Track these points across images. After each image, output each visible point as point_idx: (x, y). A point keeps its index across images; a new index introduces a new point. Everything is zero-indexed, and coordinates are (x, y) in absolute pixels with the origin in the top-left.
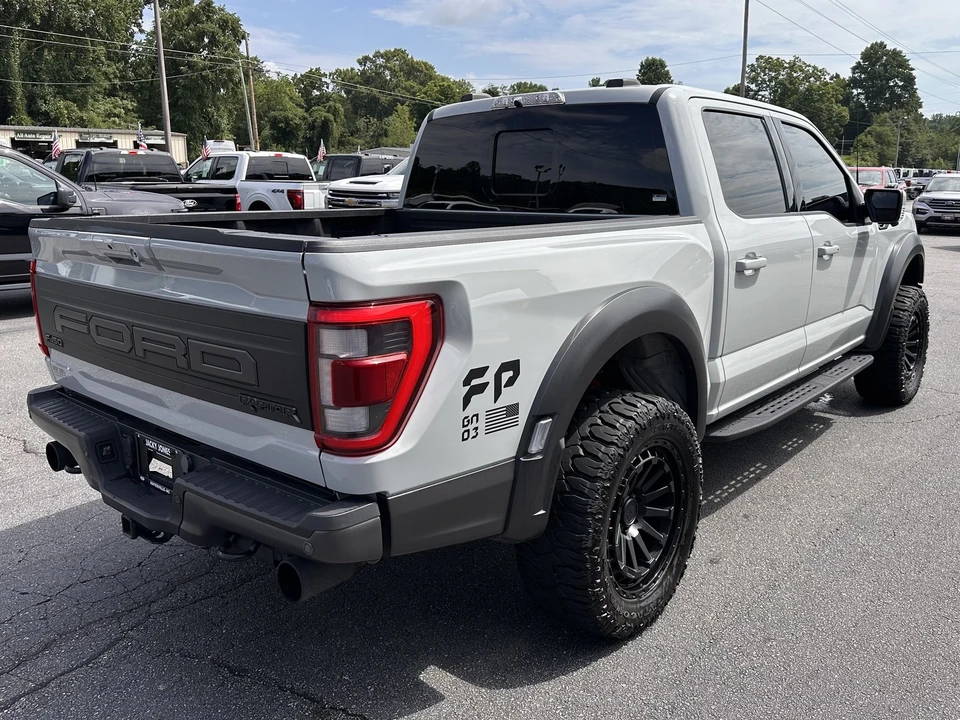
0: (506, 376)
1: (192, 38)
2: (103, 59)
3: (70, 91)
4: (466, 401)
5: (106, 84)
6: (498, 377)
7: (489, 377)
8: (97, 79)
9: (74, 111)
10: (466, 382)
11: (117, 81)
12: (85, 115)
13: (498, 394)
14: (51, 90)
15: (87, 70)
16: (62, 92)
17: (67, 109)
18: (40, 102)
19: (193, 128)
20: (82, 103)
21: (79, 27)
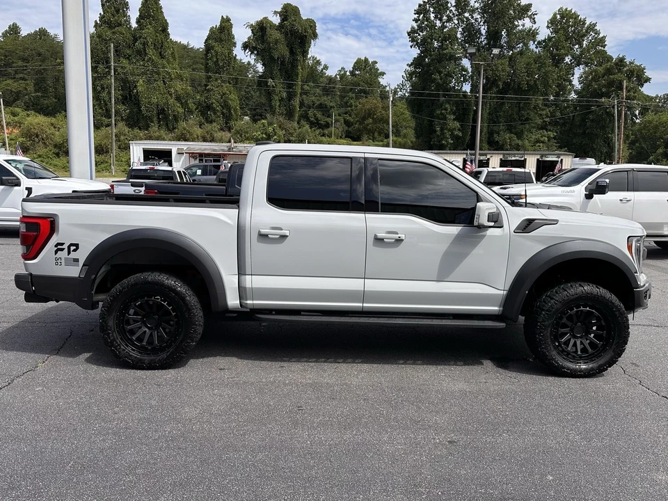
0: (72, 248)
1: (604, 86)
2: (540, 106)
3: (515, 128)
4: (56, 252)
5: (539, 121)
6: (69, 247)
7: (65, 246)
8: (533, 119)
9: (514, 140)
10: (56, 246)
11: (548, 120)
12: (520, 142)
13: (69, 253)
14: (504, 128)
15: (528, 114)
16: (510, 129)
17: (510, 139)
18: (495, 135)
19: (594, 149)
20: (520, 135)
21: (525, 87)
